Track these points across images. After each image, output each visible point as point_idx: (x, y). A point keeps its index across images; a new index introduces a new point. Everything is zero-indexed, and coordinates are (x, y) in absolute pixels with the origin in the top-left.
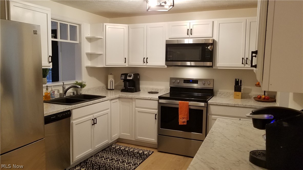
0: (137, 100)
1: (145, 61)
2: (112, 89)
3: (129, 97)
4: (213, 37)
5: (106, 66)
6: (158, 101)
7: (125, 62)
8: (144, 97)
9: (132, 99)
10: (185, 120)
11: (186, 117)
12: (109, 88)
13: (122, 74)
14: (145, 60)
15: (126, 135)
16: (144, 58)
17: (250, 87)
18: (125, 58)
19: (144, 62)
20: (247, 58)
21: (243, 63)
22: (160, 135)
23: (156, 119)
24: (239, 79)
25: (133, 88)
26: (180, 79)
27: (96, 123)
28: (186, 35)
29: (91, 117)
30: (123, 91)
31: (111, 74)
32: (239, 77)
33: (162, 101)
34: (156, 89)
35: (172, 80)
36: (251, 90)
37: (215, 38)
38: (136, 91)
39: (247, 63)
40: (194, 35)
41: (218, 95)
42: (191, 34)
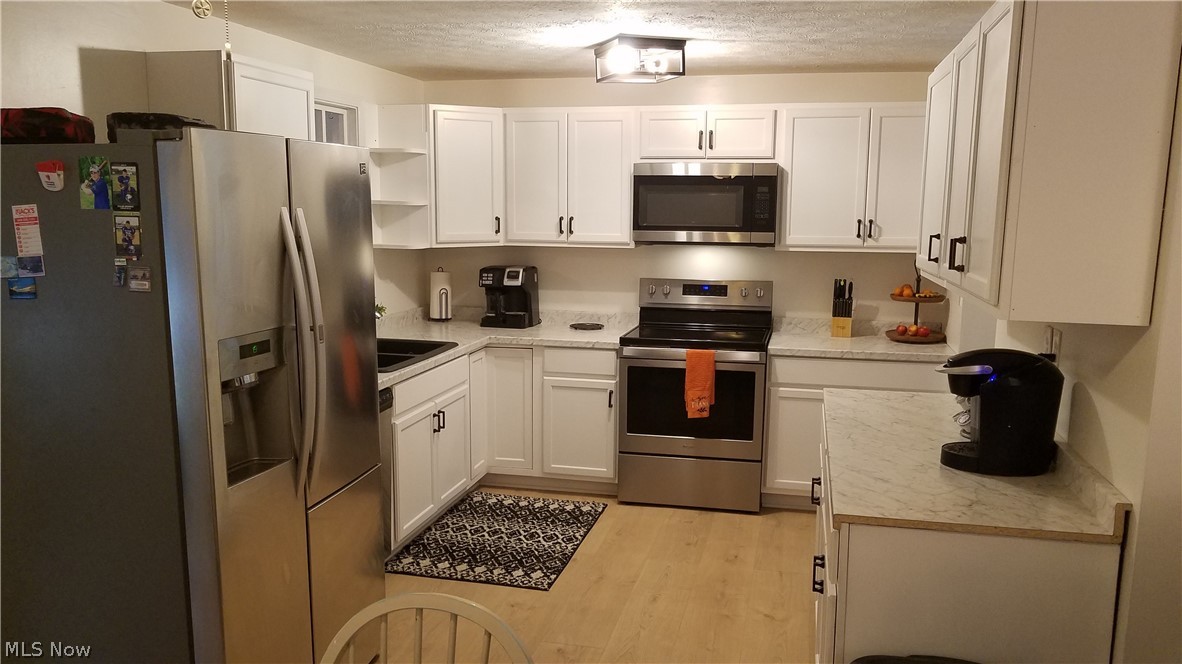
0: (548, 352)
1: (564, 228)
2: (447, 320)
3: (521, 343)
4: (774, 158)
5: (437, 243)
6: (618, 352)
7: (498, 231)
8: (572, 342)
9: (530, 348)
10: (705, 404)
11: (706, 394)
12: (435, 314)
13: (484, 271)
14: (566, 225)
16: (561, 219)
17: (874, 304)
18: (497, 219)
19: (561, 232)
20: (871, 222)
21: (859, 236)
22: (624, 452)
23: (610, 406)
24: (845, 281)
25: (522, 313)
26: (674, 282)
28: (694, 150)
29: (431, 407)
30: (487, 323)
31: (440, 269)
32: (846, 276)
33: (628, 351)
34: (592, 315)
35: (650, 285)
36: (877, 309)
37: (781, 160)
38: (531, 325)
39: (870, 236)
40: (721, 149)
41: (784, 327)
42: (711, 147)
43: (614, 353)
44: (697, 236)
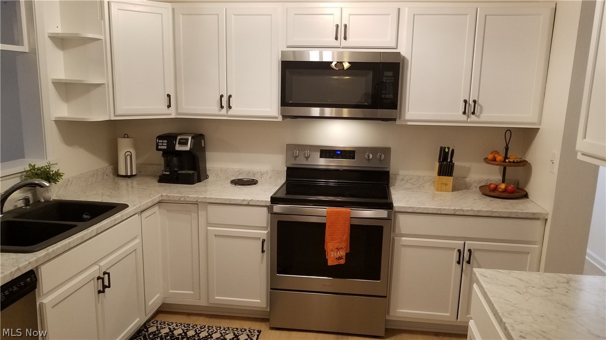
0: (211, 208)
1: (224, 104)
2: (132, 176)
3: (188, 199)
4: (396, 48)
5: (115, 116)
6: (270, 209)
7: (169, 106)
8: (231, 200)
9: (196, 203)
10: (342, 253)
11: (343, 245)
12: (122, 172)
13: (160, 137)
14: (225, 102)
15: (185, 295)
16: (222, 96)
17: (467, 164)
18: (169, 96)
19: (222, 107)
20: (475, 102)
21: (464, 113)
22: (274, 289)
23: (263, 251)
24: (448, 148)
25: (191, 172)
26: (313, 148)
27: (109, 287)
28: (331, 41)
29: (95, 271)
30: (163, 179)
31: (126, 136)
32: (448, 144)
33: (278, 208)
34: (249, 172)
35: (294, 149)
36: (469, 170)
37: (403, 50)
38: (199, 181)
39: (473, 113)
40: (351, 41)
41: (398, 183)
42: (345, 38)
43: (266, 209)
44: (328, 112)
